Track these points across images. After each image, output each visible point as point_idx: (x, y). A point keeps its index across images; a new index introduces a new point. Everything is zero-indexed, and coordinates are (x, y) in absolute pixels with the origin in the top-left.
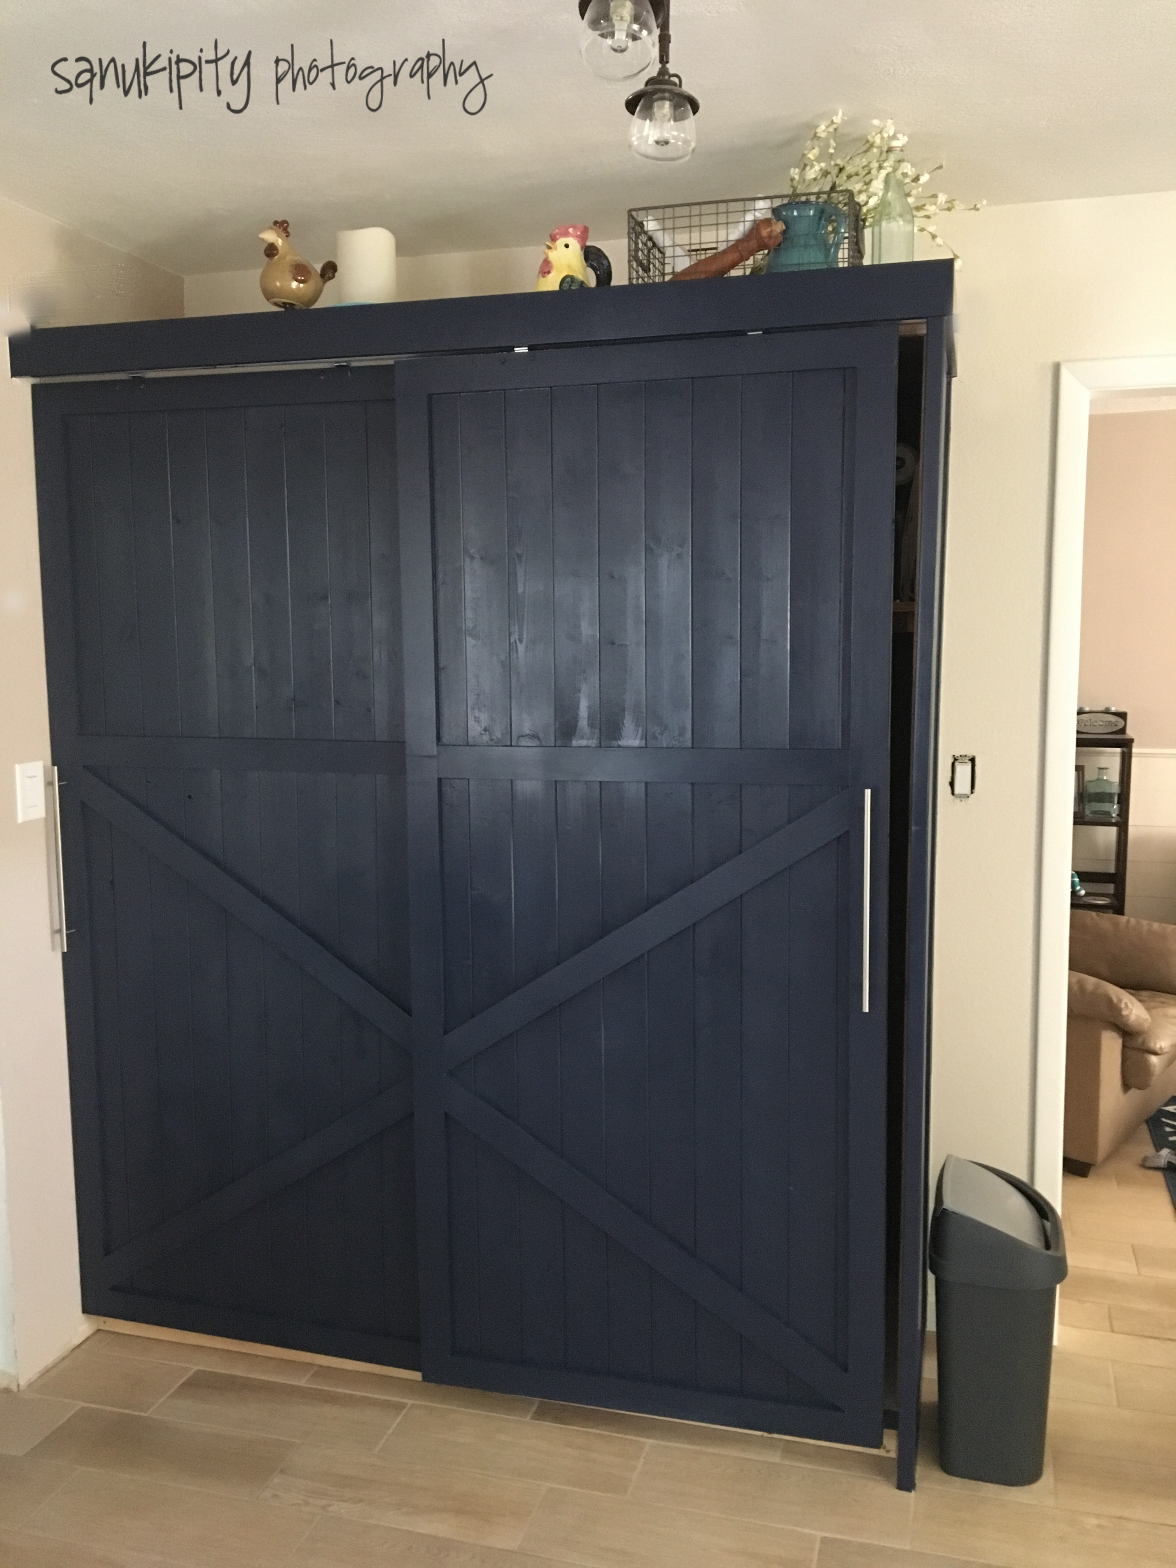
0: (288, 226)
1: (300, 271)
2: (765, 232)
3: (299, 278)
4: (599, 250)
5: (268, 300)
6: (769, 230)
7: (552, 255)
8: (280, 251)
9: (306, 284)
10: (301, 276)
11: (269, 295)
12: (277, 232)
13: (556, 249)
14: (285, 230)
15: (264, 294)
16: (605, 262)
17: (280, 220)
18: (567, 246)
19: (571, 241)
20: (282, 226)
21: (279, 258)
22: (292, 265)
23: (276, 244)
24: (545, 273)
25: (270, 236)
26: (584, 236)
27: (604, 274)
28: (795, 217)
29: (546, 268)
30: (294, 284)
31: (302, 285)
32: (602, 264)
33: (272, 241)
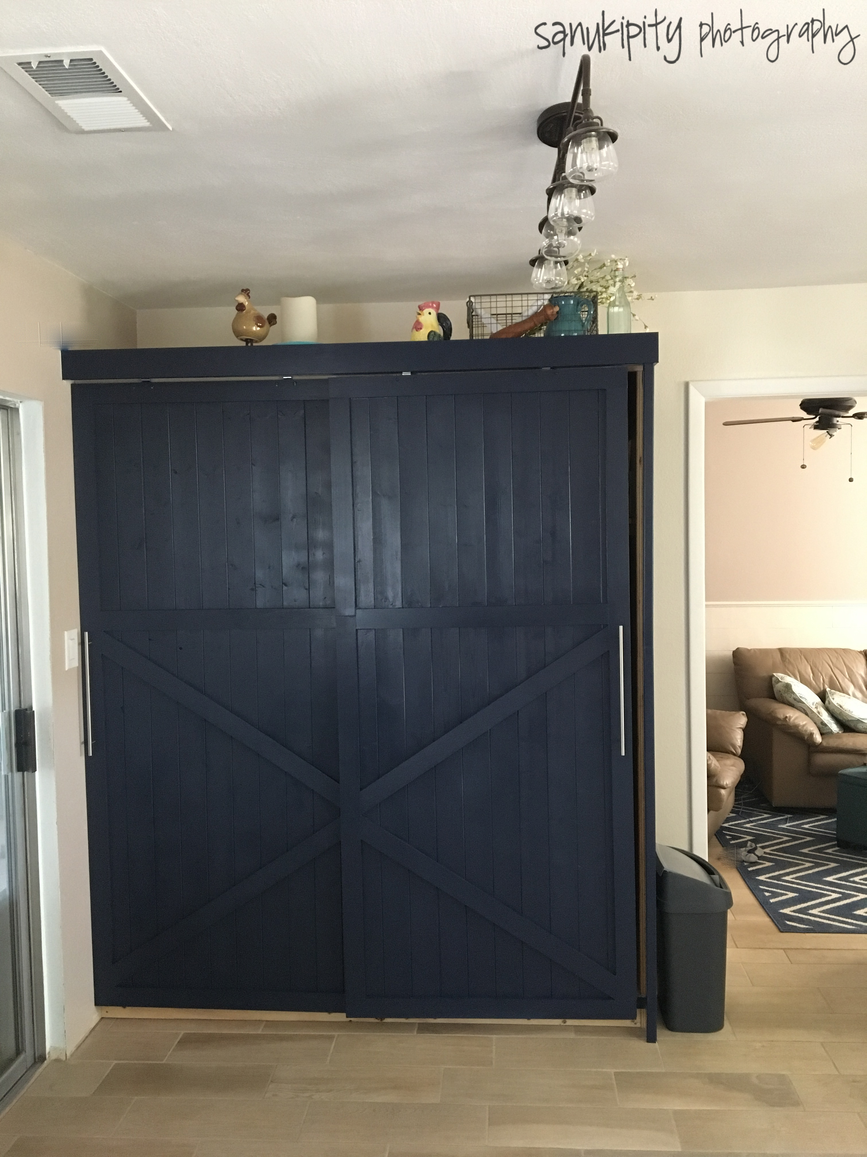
0: (249, 293)
1: (259, 320)
2: (549, 312)
3: (259, 324)
4: (445, 315)
5: (237, 337)
6: (552, 311)
7: (422, 319)
8: (247, 308)
9: (262, 328)
10: (260, 323)
11: (237, 334)
12: (245, 297)
13: (424, 315)
14: (248, 295)
15: (234, 332)
16: (449, 323)
17: (245, 289)
18: (430, 313)
19: (431, 310)
20: (246, 292)
21: (246, 312)
22: (255, 317)
23: (244, 303)
24: (418, 329)
25: (241, 299)
26: (438, 308)
27: (448, 330)
28: (563, 304)
29: (418, 326)
30: (254, 328)
31: (258, 329)
32: (448, 324)
33: (242, 302)
